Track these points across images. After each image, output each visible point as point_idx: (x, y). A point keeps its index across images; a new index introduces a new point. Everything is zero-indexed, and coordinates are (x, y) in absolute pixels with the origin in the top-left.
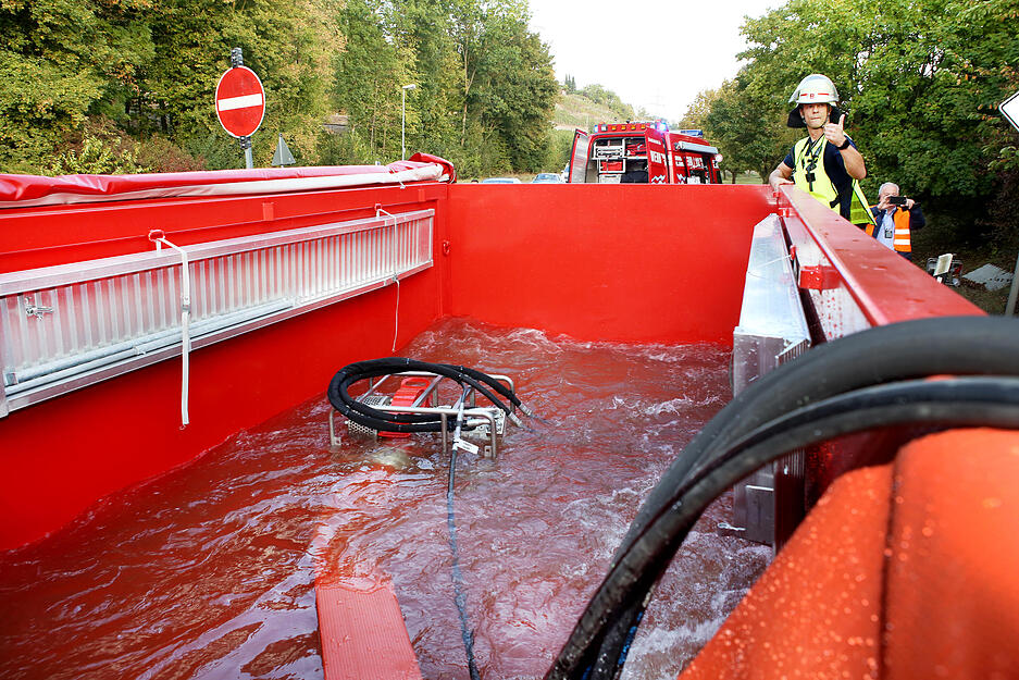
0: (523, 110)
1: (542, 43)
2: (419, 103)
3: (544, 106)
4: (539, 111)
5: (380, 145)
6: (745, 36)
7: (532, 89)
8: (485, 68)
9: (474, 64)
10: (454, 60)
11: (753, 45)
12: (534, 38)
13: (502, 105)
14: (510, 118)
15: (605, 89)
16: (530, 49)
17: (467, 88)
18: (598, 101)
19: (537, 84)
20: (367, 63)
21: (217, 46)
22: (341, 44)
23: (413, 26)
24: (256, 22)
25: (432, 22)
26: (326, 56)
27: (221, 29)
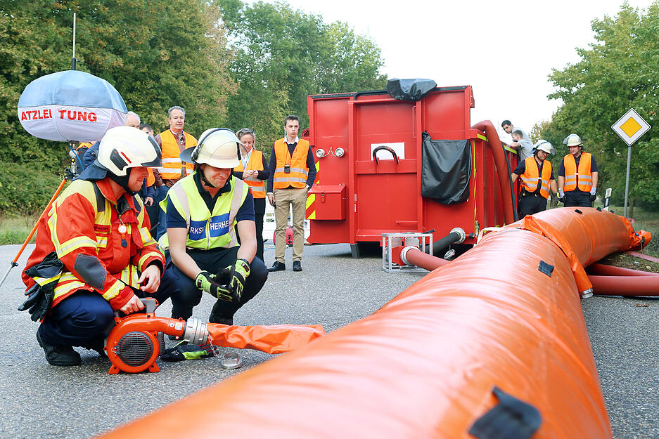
20: (248, 103)
21: (155, 91)
22: (235, 88)
23: (288, 72)
24: (182, 74)
25: (304, 70)
26: (224, 97)
27: (157, 79)
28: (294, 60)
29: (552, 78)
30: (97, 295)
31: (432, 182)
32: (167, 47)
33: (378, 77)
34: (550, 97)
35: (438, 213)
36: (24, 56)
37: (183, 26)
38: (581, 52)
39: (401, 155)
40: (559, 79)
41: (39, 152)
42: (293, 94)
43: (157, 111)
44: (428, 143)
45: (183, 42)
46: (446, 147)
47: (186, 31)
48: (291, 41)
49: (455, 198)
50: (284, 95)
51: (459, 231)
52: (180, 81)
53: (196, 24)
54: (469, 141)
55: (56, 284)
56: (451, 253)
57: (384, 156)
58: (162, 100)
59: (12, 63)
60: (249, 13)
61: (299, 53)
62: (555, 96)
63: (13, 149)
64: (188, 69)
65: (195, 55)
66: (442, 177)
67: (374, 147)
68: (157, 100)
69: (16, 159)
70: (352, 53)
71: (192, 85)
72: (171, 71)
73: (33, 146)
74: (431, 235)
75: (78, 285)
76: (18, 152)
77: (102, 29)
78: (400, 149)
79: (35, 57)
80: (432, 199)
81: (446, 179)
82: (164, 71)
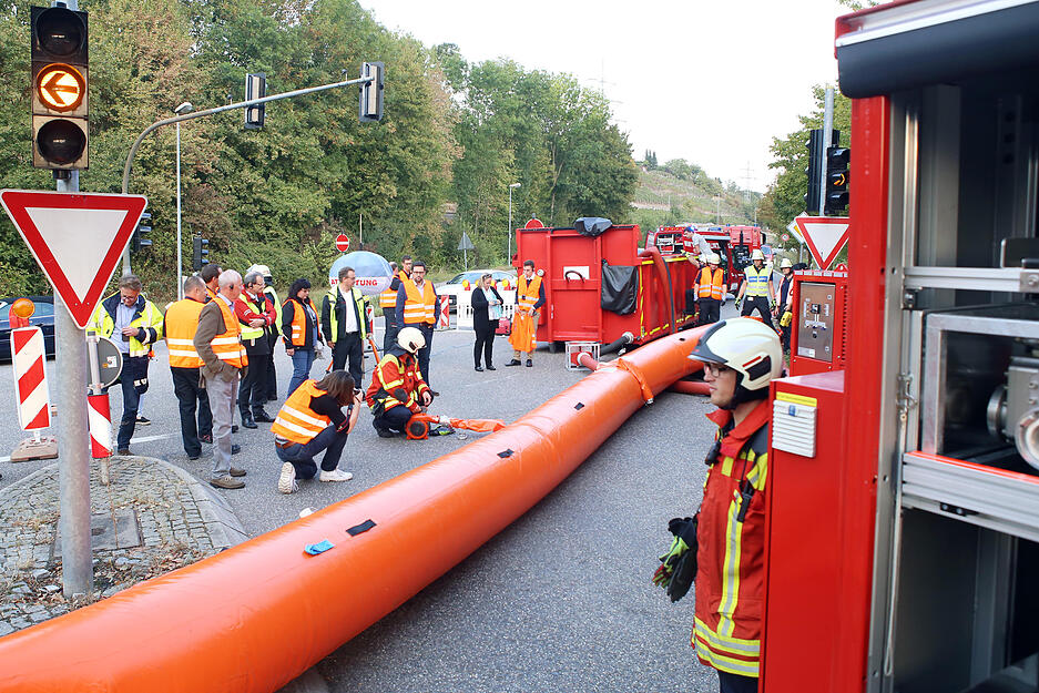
0: (606, 196)
1: (620, 133)
2: (517, 195)
3: (625, 192)
4: (621, 196)
5: (481, 231)
6: (773, 153)
7: (613, 176)
8: (571, 161)
9: (560, 158)
10: (544, 156)
11: (779, 158)
12: (614, 128)
13: (588, 193)
14: (594, 204)
15: (689, 164)
16: (611, 140)
17: (555, 179)
18: (682, 177)
19: (618, 172)
20: (474, 163)
21: (383, 163)
22: (460, 152)
23: (513, 132)
24: (408, 145)
25: (530, 128)
26: (450, 162)
27: (385, 150)
28: (520, 119)
29: (773, 148)
30: (403, 406)
31: (609, 299)
32: (394, 119)
33: (608, 128)
34: (771, 166)
35: (614, 321)
36: (267, 143)
37: (409, 98)
38: (804, 120)
39: (586, 275)
40: (780, 148)
41: (281, 231)
42: (518, 152)
43: (386, 182)
44: (605, 268)
45: (411, 114)
46: (619, 273)
47: (412, 103)
48: (513, 98)
49: (625, 311)
50: (510, 154)
51: (628, 335)
52: (407, 153)
53: (420, 93)
54: (637, 268)
55: (385, 402)
56: (623, 351)
57: (572, 277)
58: (389, 171)
59: (256, 151)
60: (476, 73)
61: (525, 109)
62: (776, 165)
63: (258, 228)
64: (414, 139)
65: (420, 125)
66: (616, 295)
67: (566, 269)
68: (385, 171)
69: (261, 238)
70: (578, 105)
71: (419, 154)
72: (398, 142)
73: (274, 222)
74: (598, 345)
75: (396, 402)
76: (263, 231)
77: (335, 111)
78: (585, 271)
79: (276, 143)
80: (608, 310)
81: (618, 296)
82: (391, 143)
